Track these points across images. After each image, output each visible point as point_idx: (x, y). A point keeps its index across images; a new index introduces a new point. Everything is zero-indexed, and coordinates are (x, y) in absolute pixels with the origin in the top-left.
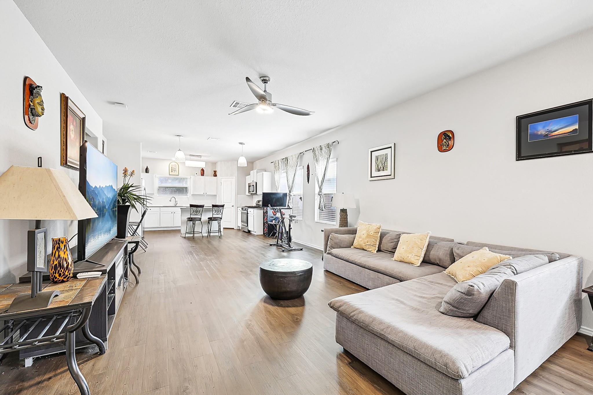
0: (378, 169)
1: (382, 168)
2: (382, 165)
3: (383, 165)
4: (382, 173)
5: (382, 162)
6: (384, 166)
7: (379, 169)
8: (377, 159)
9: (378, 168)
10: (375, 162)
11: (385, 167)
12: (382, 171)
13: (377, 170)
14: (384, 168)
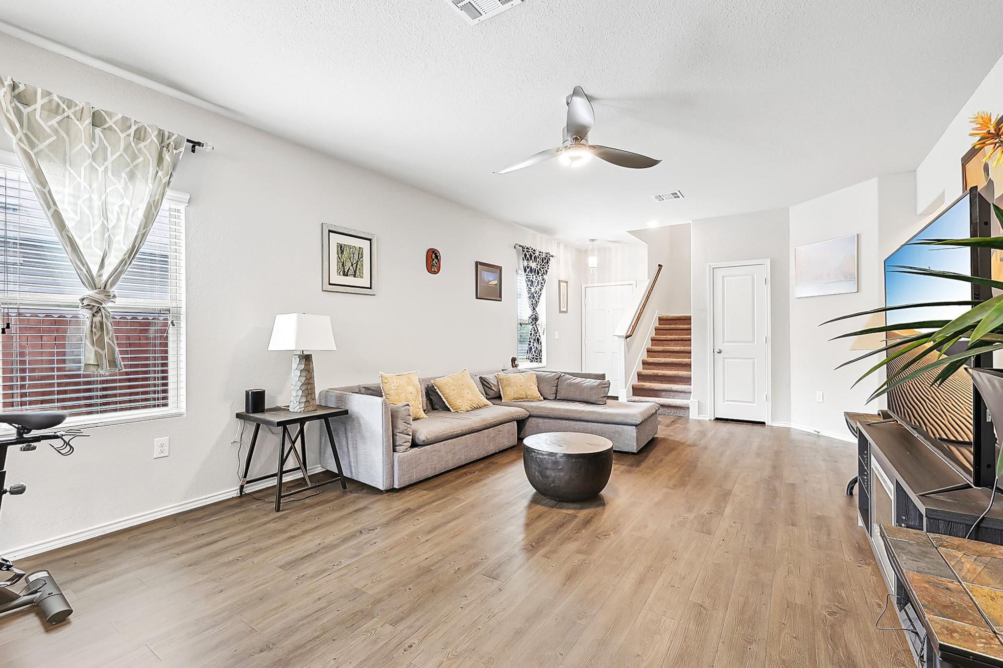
0: (344, 271)
1: (351, 272)
2: (352, 265)
3: (354, 266)
4: (350, 280)
5: (352, 259)
6: (356, 269)
7: (346, 271)
8: (342, 252)
9: (344, 269)
10: (337, 255)
11: (357, 272)
12: (352, 278)
13: (341, 273)
14: (355, 272)
